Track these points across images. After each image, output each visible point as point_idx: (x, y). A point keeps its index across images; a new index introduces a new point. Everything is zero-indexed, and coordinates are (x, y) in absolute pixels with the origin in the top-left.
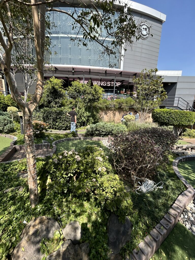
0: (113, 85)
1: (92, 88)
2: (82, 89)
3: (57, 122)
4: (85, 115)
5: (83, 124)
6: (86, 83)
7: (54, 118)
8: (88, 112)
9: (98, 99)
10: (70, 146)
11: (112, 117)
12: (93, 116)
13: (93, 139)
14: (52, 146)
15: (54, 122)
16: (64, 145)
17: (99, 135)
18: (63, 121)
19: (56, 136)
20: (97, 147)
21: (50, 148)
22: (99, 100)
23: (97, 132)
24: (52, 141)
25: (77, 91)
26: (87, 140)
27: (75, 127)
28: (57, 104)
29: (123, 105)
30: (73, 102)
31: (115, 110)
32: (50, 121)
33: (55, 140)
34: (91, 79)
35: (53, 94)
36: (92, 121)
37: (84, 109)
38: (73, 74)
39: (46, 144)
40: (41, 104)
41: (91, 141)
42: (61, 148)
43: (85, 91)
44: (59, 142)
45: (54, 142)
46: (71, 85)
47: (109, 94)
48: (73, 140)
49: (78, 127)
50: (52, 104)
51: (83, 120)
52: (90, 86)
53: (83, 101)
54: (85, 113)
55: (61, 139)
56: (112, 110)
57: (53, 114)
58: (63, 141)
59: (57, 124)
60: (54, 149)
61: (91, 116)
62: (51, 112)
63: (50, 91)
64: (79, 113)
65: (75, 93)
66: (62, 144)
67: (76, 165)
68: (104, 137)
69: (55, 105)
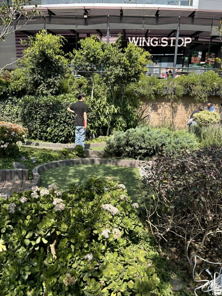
0: (174, 43)
1: (123, 52)
2: (101, 55)
3: (48, 126)
4: (107, 112)
5: (104, 131)
6: (114, 41)
7: (43, 117)
8: (113, 106)
9: (137, 76)
10: (70, 176)
11: (168, 116)
12: (126, 114)
13: (120, 164)
14: (32, 175)
15: (42, 126)
16: (58, 174)
17: (133, 155)
18: (61, 123)
19: (42, 154)
20: (113, 182)
21: (29, 179)
22: (138, 78)
23: (130, 148)
24: (35, 165)
25: (92, 59)
26: (108, 165)
27: (83, 137)
28: (51, 88)
29: (194, 88)
30: (84, 83)
31: (175, 101)
32: (36, 123)
33: (40, 163)
34: (124, 32)
35: (42, 66)
36: (123, 125)
37: (106, 100)
38: (86, 24)
39: (19, 171)
40: (20, 89)
41: (115, 168)
42: (51, 180)
43: (108, 59)
44: (48, 167)
45: (37, 168)
46: (78, 47)
47: (164, 64)
48: (78, 163)
49: (92, 137)
50: (41, 87)
51: (103, 122)
52: (120, 48)
53: (105, 81)
54: (107, 108)
55: (53, 162)
56: (169, 101)
57: (42, 109)
58: (57, 165)
59: (48, 129)
60: (35, 181)
61: (121, 115)
62: (38, 105)
63: (38, 61)
64: (95, 108)
65: (87, 64)
66: (53, 172)
67: (53, 220)
68: (143, 159)
69: (46, 90)
